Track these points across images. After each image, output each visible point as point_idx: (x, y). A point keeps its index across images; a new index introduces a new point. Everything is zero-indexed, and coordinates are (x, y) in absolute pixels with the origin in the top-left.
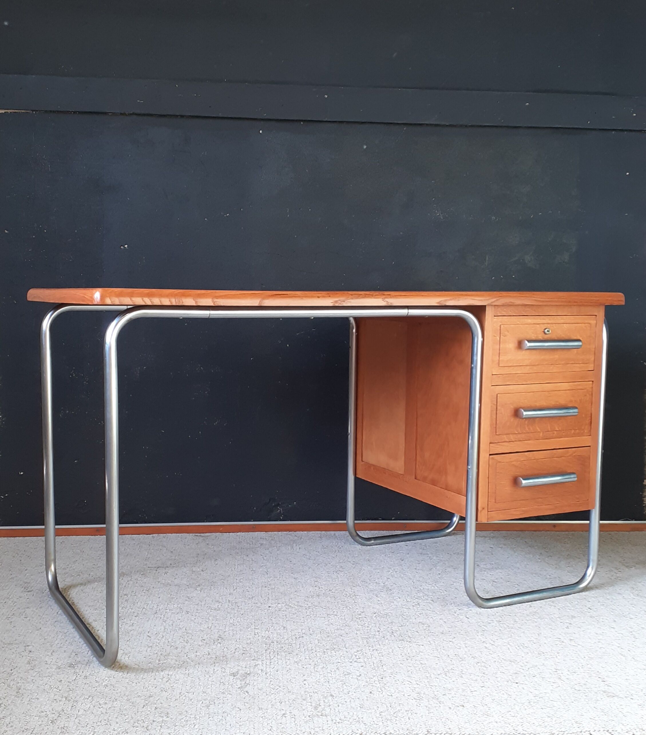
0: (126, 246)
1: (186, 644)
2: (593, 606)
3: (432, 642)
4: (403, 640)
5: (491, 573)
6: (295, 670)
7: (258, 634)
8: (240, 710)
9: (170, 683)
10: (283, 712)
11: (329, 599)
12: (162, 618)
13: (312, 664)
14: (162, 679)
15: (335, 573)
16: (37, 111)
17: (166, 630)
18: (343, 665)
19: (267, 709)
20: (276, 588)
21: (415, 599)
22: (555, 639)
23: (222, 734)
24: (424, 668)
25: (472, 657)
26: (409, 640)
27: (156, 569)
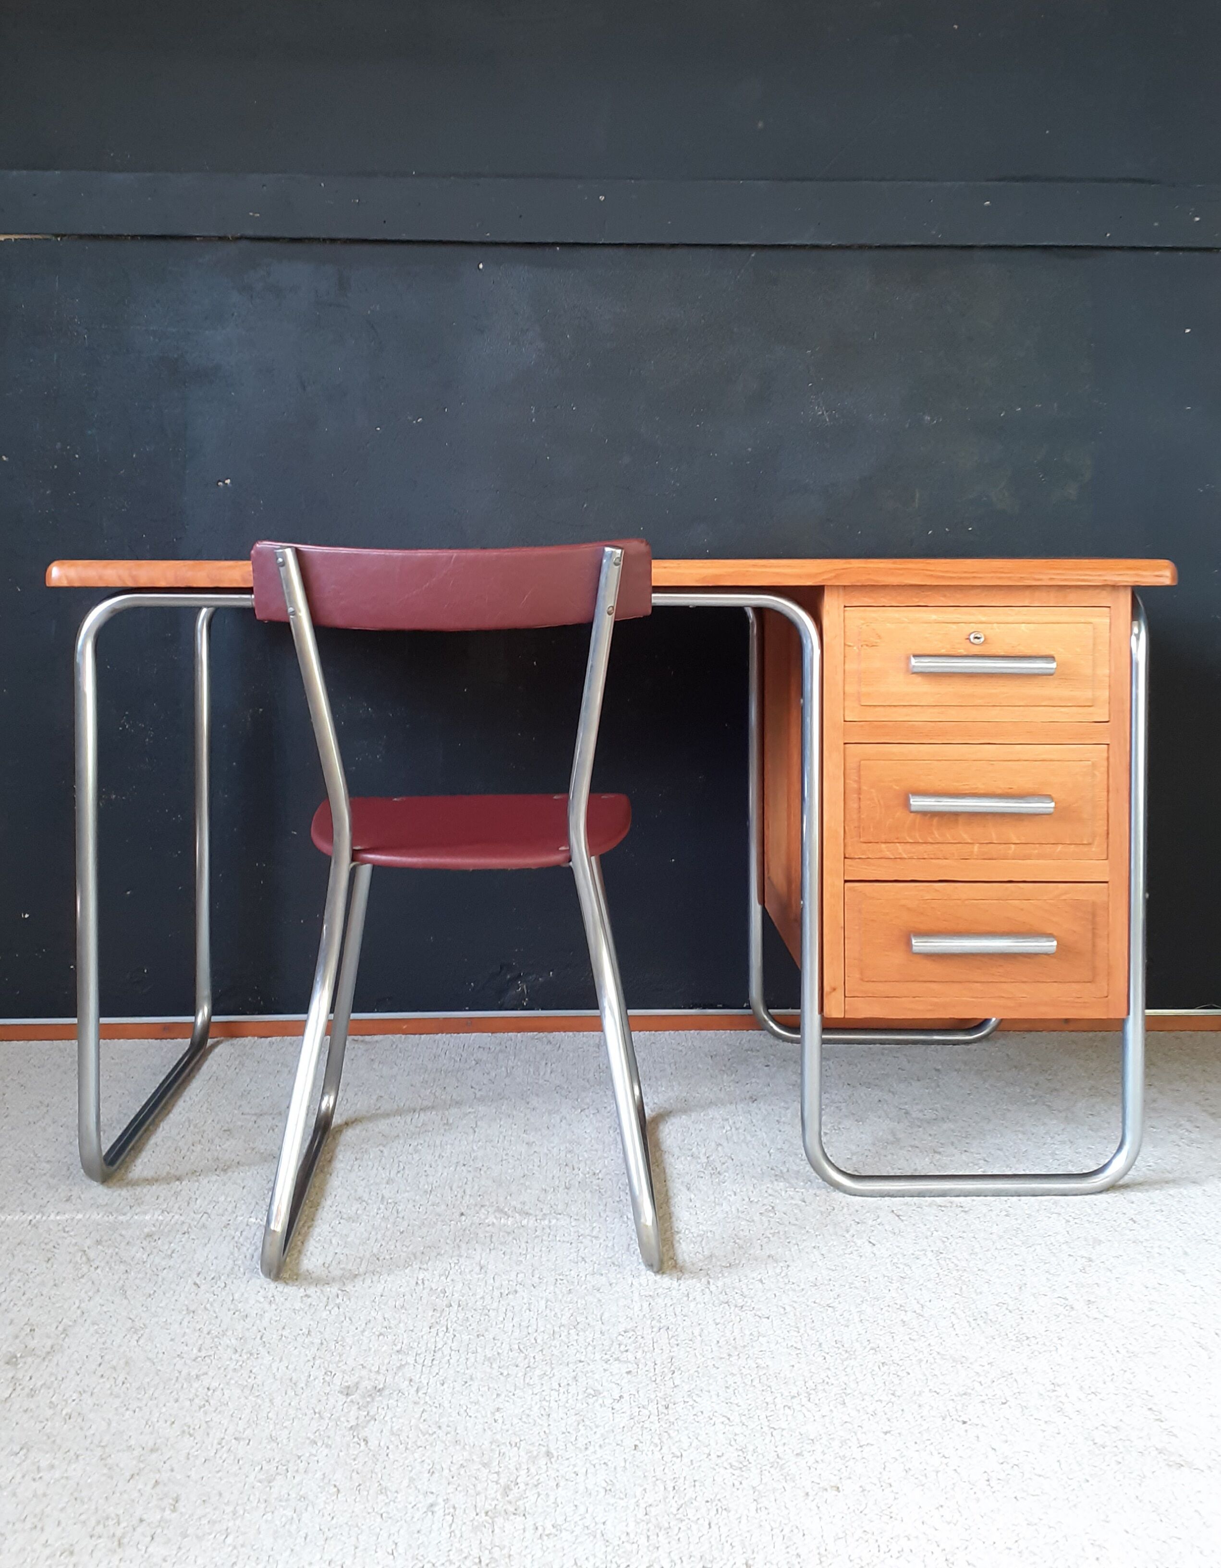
0: (228, 481)
1: (267, 1306)
2: (1139, 1213)
3: (788, 1309)
4: (727, 1303)
5: (932, 1132)
6: (482, 1379)
7: (423, 1283)
8: (338, 1491)
9: (206, 1413)
10: (431, 1499)
11: (589, 1196)
12: (236, 1239)
13: (521, 1365)
14: (191, 1400)
15: (611, 1132)
16: (65, 235)
17: (236, 1268)
18: (588, 1368)
19: (397, 1492)
20: (484, 1169)
21: (766, 1197)
22: (1056, 1301)
23: (279, 1567)
24: (764, 1378)
25: (872, 1349)
26: (740, 1302)
27: (254, 1118)
